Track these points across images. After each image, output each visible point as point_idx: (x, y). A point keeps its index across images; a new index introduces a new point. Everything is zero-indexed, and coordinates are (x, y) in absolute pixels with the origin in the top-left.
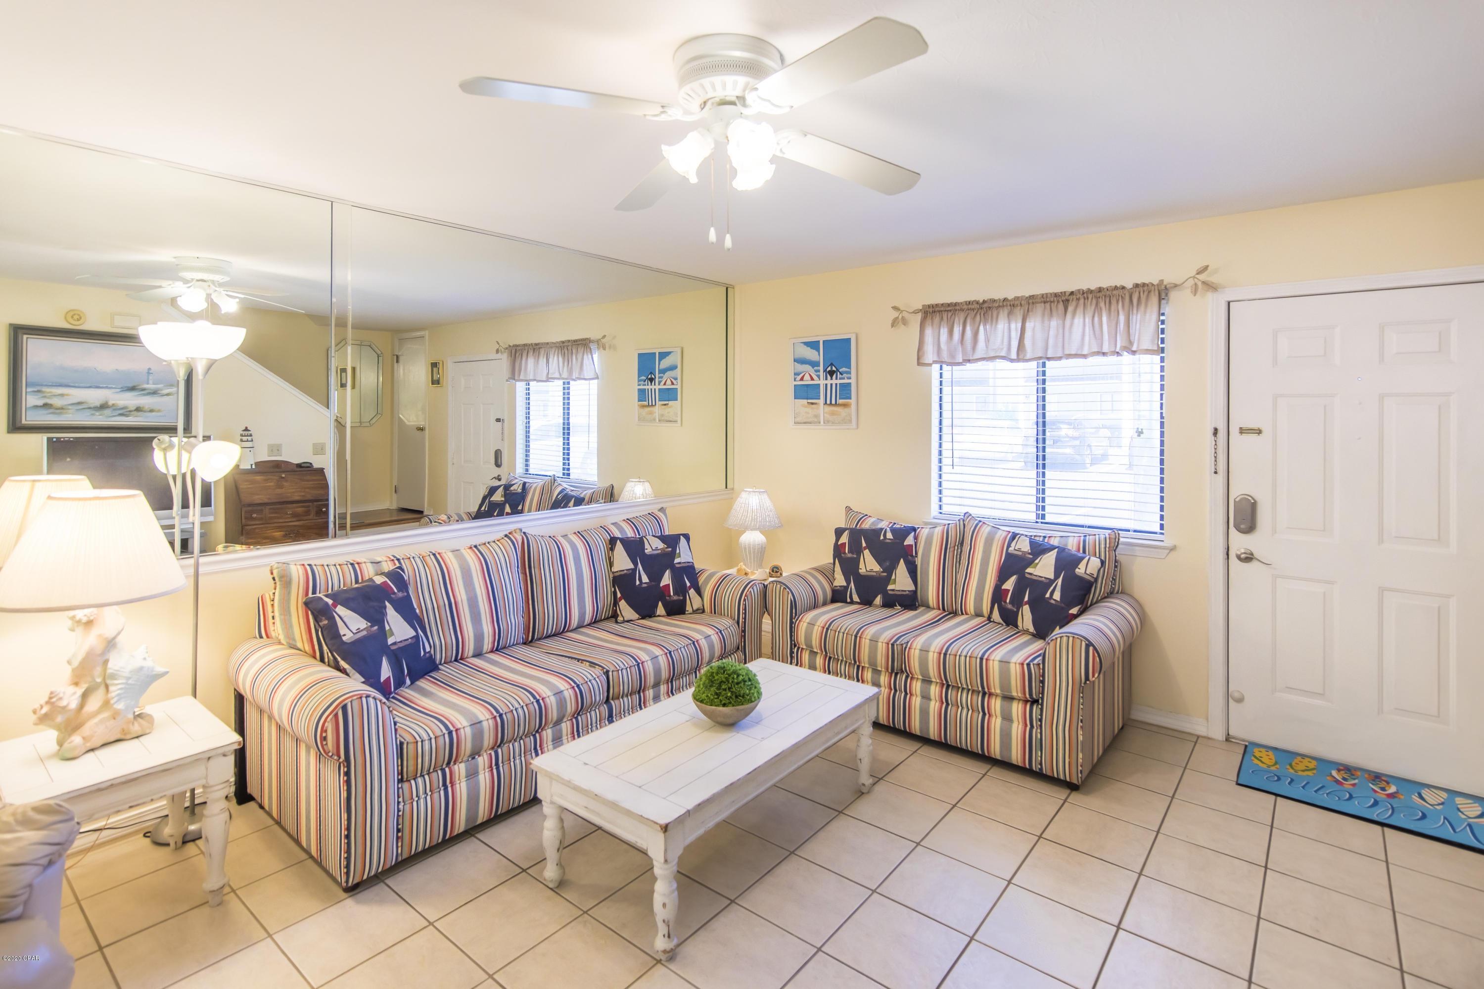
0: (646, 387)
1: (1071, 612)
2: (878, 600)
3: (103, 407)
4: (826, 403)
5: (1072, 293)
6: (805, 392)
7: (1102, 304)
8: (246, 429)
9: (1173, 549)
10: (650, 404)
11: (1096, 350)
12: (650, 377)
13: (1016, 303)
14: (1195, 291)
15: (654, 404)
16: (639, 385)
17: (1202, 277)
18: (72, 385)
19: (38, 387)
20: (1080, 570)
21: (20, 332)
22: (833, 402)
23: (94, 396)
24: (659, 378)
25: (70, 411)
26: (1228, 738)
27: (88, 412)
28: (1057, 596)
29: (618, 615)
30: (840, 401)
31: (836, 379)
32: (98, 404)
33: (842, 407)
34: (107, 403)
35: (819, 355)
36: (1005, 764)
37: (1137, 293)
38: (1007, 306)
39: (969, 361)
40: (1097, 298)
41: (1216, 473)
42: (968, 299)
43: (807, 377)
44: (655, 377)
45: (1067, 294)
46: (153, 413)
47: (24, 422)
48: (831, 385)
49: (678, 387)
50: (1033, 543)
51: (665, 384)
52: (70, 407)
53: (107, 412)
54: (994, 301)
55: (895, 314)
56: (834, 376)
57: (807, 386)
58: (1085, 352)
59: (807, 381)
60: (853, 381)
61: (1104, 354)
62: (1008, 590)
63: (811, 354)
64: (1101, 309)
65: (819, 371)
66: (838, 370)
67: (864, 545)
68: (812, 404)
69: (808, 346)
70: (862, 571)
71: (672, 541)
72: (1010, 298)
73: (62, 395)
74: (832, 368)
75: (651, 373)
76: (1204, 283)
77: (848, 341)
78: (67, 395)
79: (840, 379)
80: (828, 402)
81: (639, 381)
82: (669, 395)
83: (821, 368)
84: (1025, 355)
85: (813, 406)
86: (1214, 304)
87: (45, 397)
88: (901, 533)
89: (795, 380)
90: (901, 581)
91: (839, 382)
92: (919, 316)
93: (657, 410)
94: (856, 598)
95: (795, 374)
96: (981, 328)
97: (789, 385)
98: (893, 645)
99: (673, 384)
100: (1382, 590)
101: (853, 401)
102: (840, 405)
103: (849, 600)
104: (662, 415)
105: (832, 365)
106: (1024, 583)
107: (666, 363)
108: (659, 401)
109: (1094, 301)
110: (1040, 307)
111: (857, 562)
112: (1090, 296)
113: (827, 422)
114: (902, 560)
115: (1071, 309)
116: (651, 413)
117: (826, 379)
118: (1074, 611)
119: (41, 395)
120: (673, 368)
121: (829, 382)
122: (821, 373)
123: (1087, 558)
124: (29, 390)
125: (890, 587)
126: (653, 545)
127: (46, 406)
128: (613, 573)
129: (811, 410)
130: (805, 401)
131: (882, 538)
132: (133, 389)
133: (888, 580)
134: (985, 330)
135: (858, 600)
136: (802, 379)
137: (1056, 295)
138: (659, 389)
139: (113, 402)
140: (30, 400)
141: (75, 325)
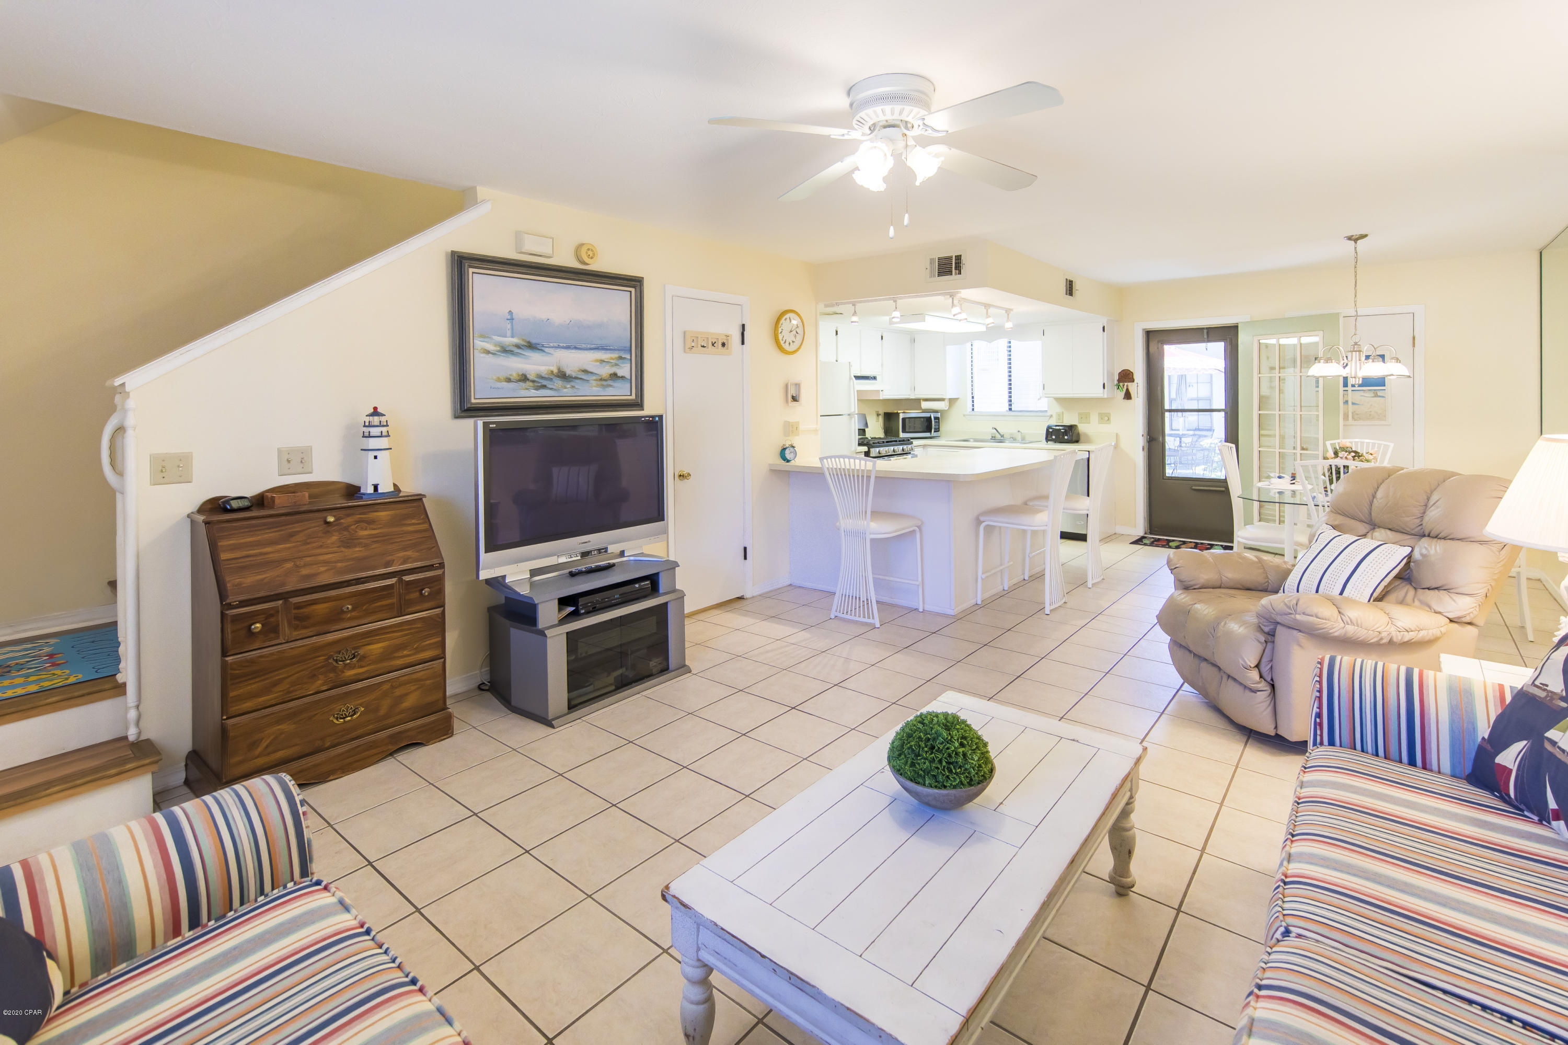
8: (375, 412)
141: (588, 264)
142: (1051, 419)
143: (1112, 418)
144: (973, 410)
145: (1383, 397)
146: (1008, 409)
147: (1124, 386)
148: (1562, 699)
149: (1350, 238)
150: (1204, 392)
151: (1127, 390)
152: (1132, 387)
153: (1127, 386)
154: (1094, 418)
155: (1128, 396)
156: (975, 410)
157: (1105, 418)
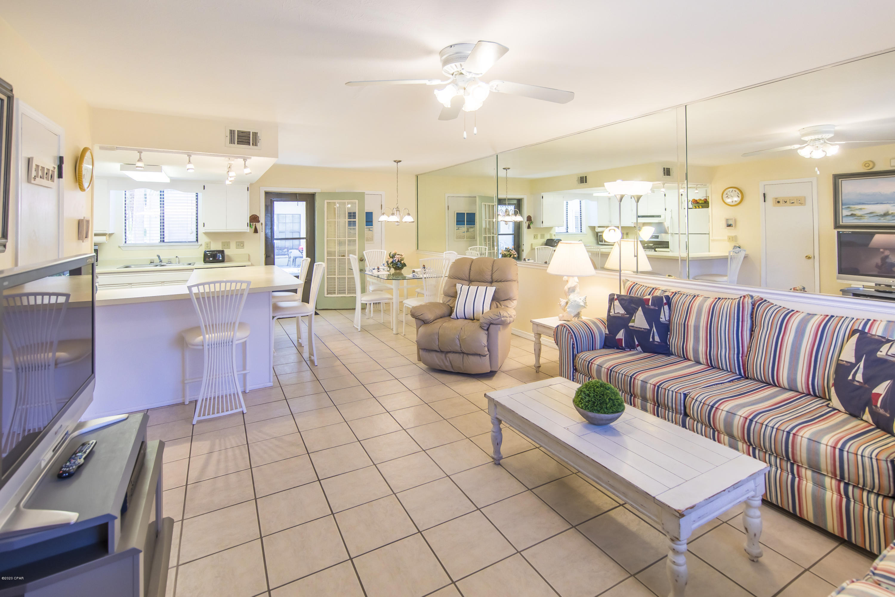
3: (886, 215)
18: (866, 203)
19: (848, 205)
23: (880, 209)
25: (866, 218)
27: (877, 218)
32: (882, 213)
34: (888, 212)
47: (841, 223)
52: (866, 215)
53: (888, 218)
73: (861, 209)
78: (864, 209)
87: (852, 210)
119: (850, 209)
124: (843, 207)
127: (852, 215)
139: (892, 212)
142: (201, 247)
143: (245, 244)
144: (126, 242)
145: (371, 231)
146: (160, 241)
147: (253, 224)
148: (626, 314)
149: (395, 161)
150: (296, 228)
151: (256, 227)
152: (258, 225)
153: (255, 224)
154: (233, 245)
155: (256, 231)
156: (127, 243)
157: (240, 245)
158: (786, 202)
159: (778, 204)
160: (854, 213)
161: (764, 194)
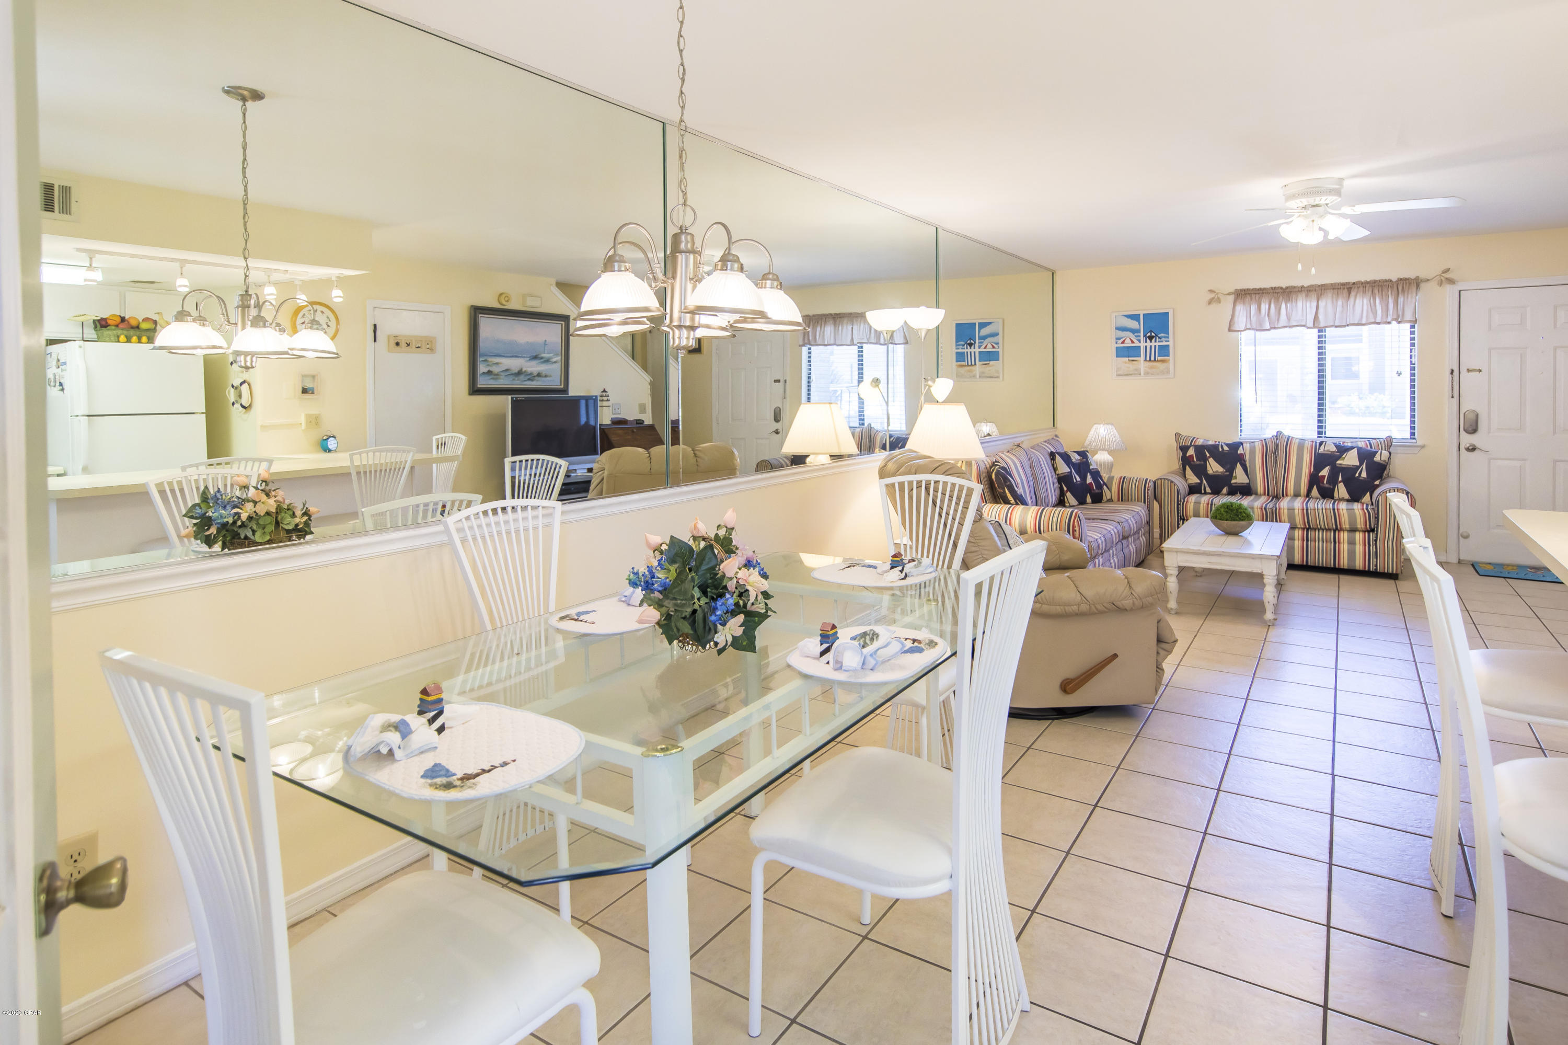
0: (965, 351)
1: (1375, 483)
2: (1225, 490)
3: (520, 373)
4: (1145, 360)
5: (1354, 283)
6: (1128, 352)
7: (1376, 291)
8: (604, 391)
9: (1423, 447)
10: (970, 363)
11: (1373, 321)
12: (969, 342)
13: (1312, 289)
14: (1441, 283)
15: (973, 363)
16: (956, 349)
17: (1447, 275)
18: (503, 355)
19: (486, 357)
20: (1377, 458)
21: (478, 311)
22: (1153, 358)
23: (514, 364)
24: (979, 343)
25: (502, 377)
26: (1460, 562)
27: (511, 378)
28: (1364, 475)
29: (1065, 502)
30: (1158, 358)
31: (1155, 341)
33: (1160, 363)
35: (1140, 325)
36: (1351, 572)
37: (1401, 285)
38: (1304, 291)
39: (1275, 328)
40: (1373, 287)
41: (1453, 397)
42: (1274, 286)
43: (1128, 341)
44: (975, 342)
45: (1351, 284)
46: (548, 378)
47: (478, 386)
48: (1151, 346)
49: (1000, 350)
50: (1336, 446)
51: (985, 348)
52: (502, 374)
53: (522, 377)
54: (1294, 287)
55: (1212, 295)
56: (1154, 340)
57: (1128, 347)
58: (1364, 321)
59: (1128, 343)
60: (1171, 343)
61: (1378, 323)
62: (1325, 476)
63: (1133, 324)
64: (1375, 294)
65: (1140, 336)
66: (1156, 335)
67: (1208, 455)
68: (1133, 360)
69: (1128, 318)
70: (1210, 472)
71: (1083, 454)
72: (1305, 286)
73: (497, 364)
74: (1151, 334)
75: (970, 339)
76: (1447, 279)
77: (1167, 314)
78: (500, 363)
79: (1159, 342)
80: (1148, 359)
81: (956, 345)
82: (990, 357)
83: (1142, 334)
84: (1319, 324)
85: (1134, 362)
86: (1450, 292)
87: (488, 365)
88: (1235, 446)
89: (1116, 343)
90: (1240, 477)
91: (1157, 344)
92: (1232, 298)
93: (978, 368)
94: (1208, 490)
95: (1117, 339)
96: (1283, 306)
97: (1111, 348)
98: (1265, 509)
99: (994, 347)
100: (1555, 462)
101: (1171, 358)
102: (1158, 361)
103: (1203, 492)
104: (983, 373)
105: (1151, 331)
106: (1335, 471)
107: (984, 332)
108: (980, 361)
109: (1371, 289)
110: (1329, 294)
111: (1204, 467)
112: (1368, 286)
113: (1147, 374)
114: (1238, 464)
115: (1353, 294)
116: (970, 371)
117: (1146, 342)
118: (1377, 482)
119: (487, 363)
120: (995, 335)
121: (1148, 344)
122: (1142, 338)
123: (1380, 452)
124: (480, 359)
125: (1233, 481)
126: (1075, 458)
127: (489, 372)
128: (1058, 475)
129: (1132, 367)
130: (1126, 359)
131: (1220, 450)
132: (535, 358)
133: (1231, 476)
134: (1286, 305)
135: (1210, 492)
136: (1123, 342)
137: (1342, 284)
138: (980, 353)
139: (525, 369)
140: (482, 368)
141: (504, 305)
158: (408, 345)
159: (398, 348)
160: (491, 369)
161: (375, 326)
